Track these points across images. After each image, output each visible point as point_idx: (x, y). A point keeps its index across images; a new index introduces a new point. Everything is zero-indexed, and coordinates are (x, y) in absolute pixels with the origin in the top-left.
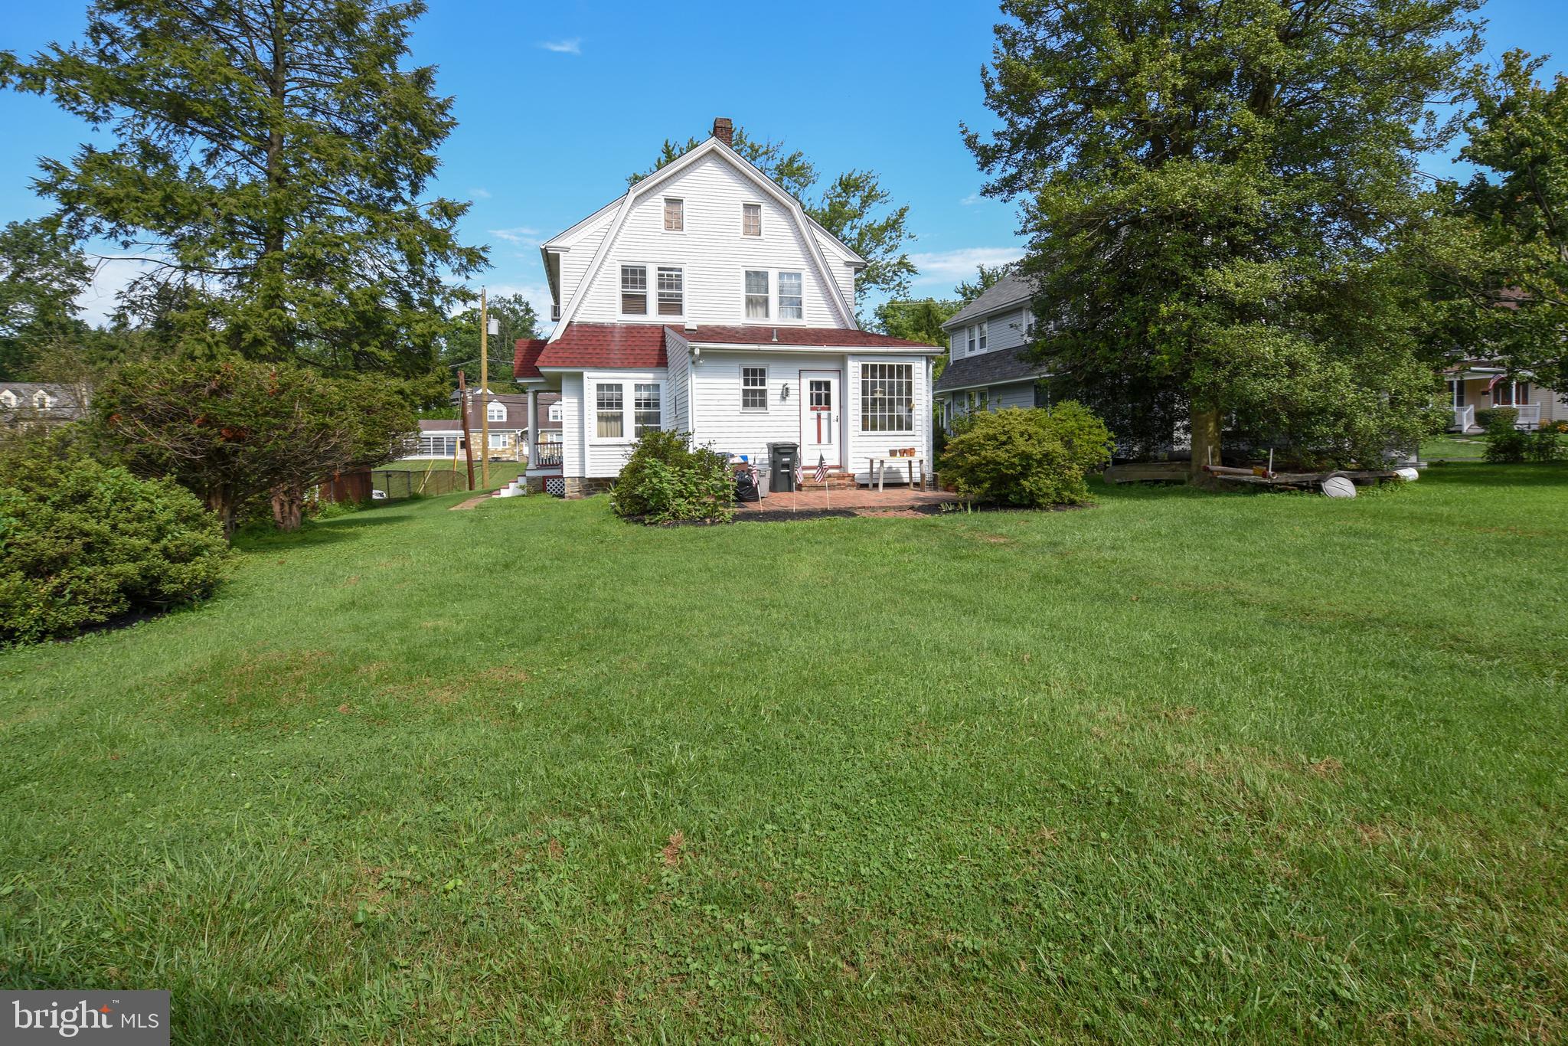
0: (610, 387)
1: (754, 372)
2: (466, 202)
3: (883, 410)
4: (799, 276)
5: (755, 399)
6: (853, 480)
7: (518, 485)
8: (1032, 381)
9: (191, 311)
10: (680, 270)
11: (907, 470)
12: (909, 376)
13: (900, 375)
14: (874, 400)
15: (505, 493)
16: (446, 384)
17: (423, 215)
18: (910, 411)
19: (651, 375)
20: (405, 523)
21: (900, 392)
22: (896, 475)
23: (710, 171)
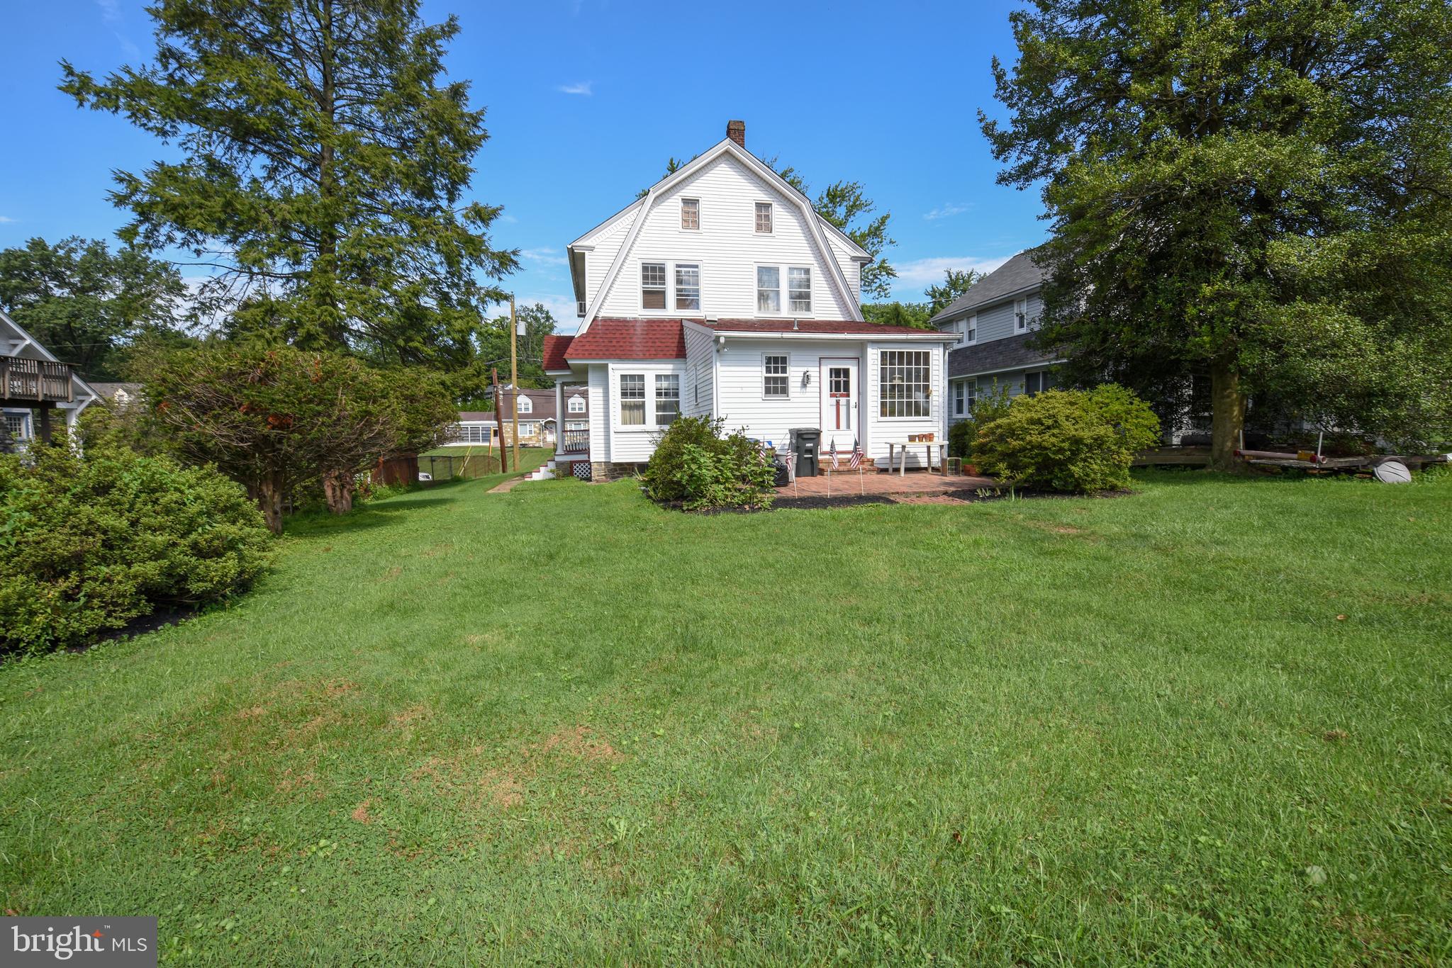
0: (632, 377)
1: (776, 360)
2: (498, 206)
3: (901, 396)
4: (807, 271)
6: (872, 465)
7: (549, 469)
8: (1024, 370)
9: (252, 310)
10: (696, 267)
11: (926, 455)
12: (927, 362)
13: (918, 363)
14: (893, 387)
15: (537, 477)
16: (483, 377)
17: (460, 220)
18: (927, 397)
19: (671, 366)
20: (448, 506)
21: (917, 379)
22: (913, 460)
23: (724, 171)
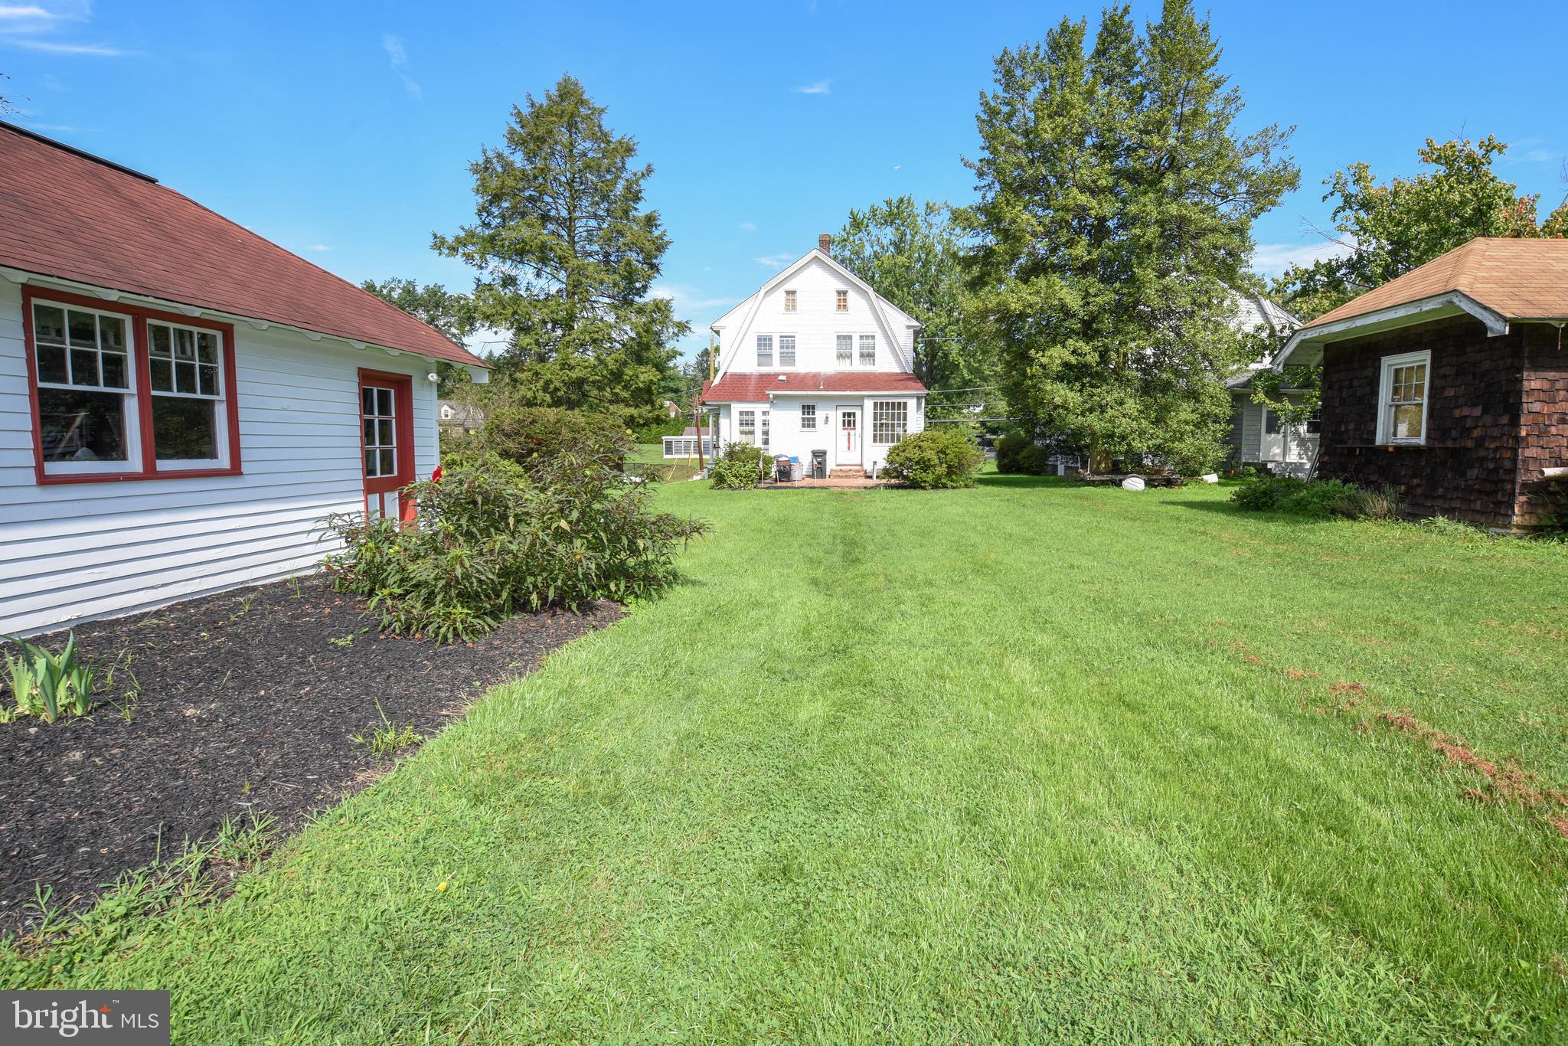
3: (887, 430)
4: (873, 337)
5: (809, 423)
12: (905, 408)
13: (899, 409)
14: (882, 424)
18: (906, 431)
21: (899, 419)
23: (815, 270)
